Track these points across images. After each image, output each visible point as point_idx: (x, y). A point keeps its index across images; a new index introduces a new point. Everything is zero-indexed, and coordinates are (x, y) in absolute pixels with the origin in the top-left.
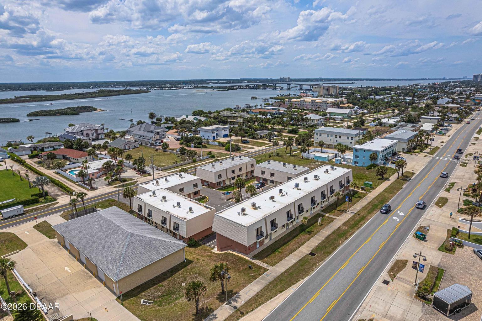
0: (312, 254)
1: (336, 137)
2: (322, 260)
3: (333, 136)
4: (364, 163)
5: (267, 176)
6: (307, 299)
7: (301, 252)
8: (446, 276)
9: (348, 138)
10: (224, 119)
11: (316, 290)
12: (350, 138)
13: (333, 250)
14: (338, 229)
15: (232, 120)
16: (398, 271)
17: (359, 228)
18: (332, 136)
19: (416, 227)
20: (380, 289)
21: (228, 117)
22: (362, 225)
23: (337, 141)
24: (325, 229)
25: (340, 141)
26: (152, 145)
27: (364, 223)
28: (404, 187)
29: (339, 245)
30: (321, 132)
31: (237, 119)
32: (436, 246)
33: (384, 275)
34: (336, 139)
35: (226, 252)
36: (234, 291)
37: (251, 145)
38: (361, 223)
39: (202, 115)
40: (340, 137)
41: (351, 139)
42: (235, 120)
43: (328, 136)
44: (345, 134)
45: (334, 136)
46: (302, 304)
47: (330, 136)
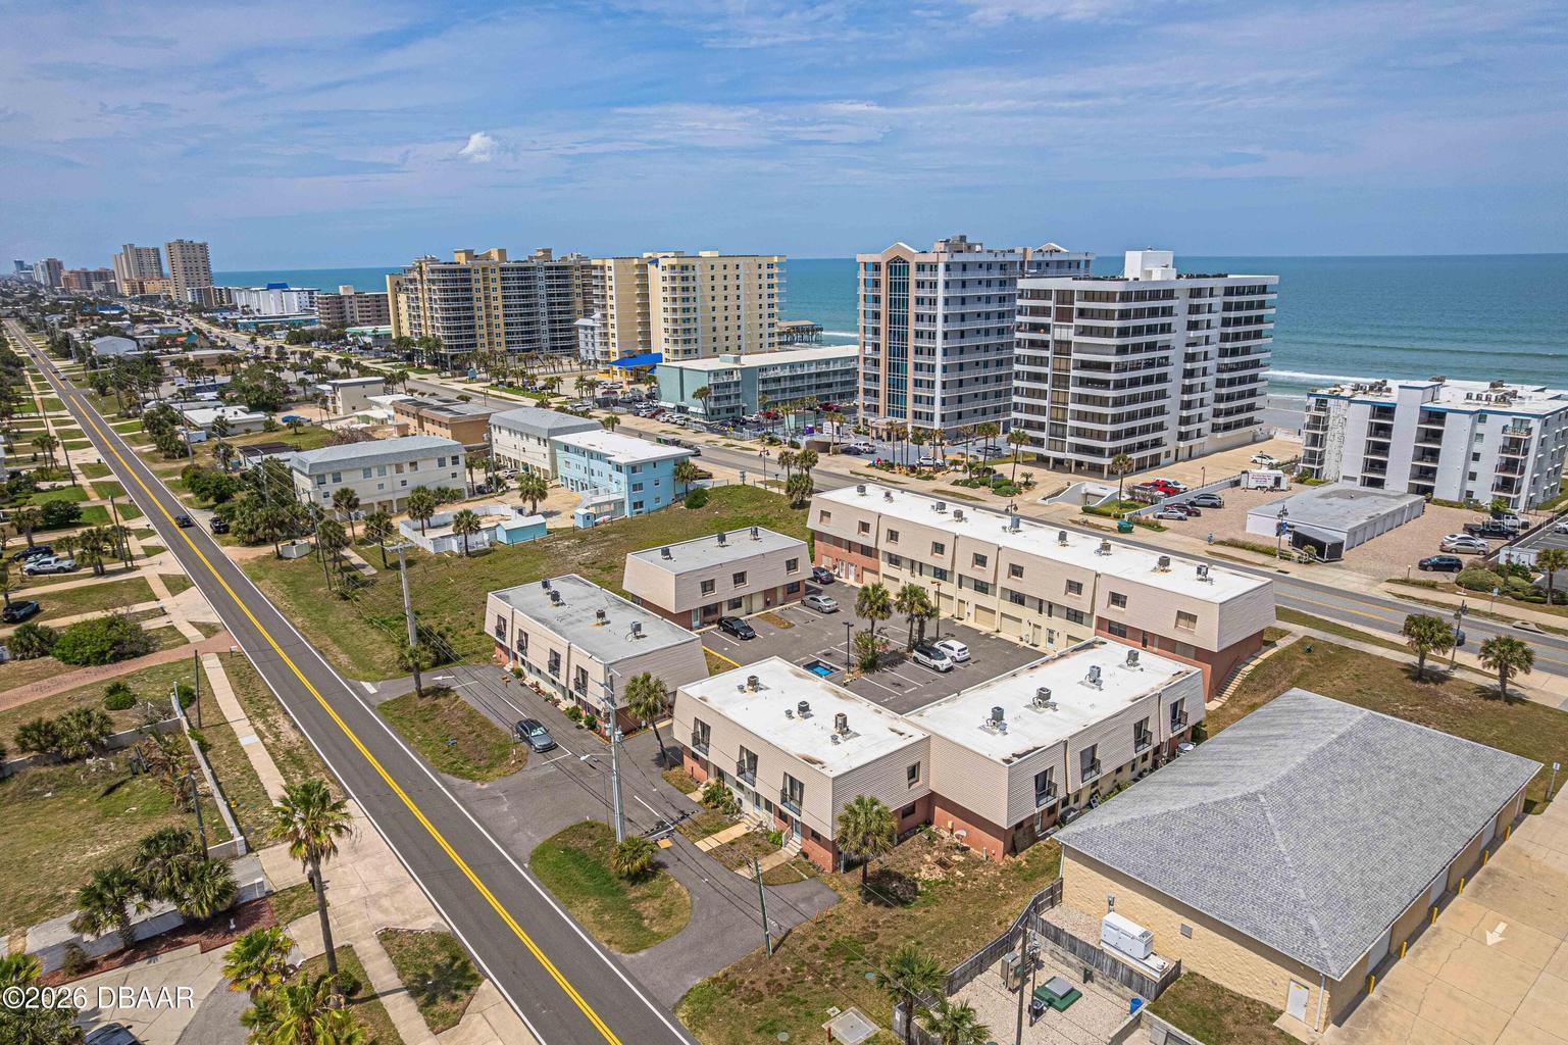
1: (399, 469)
3: (387, 469)
4: (657, 500)
9: (442, 463)
12: (449, 461)
18: (382, 472)
20: (1306, 577)
23: (404, 483)
25: (414, 479)
30: (336, 469)
34: (401, 476)
40: (414, 467)
41: (454, 463)
43: (367, 472)
44: (427, 453)
45: (391, 471)
47: (374, 472)
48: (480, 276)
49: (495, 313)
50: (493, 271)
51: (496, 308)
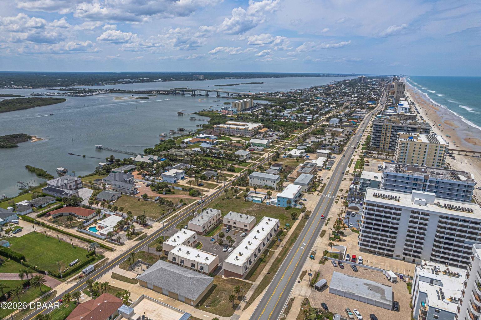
0: (269, 273)
1: (264, 180)
2: (274, 276)
4: (283, 205)
5: (232, 224)
6: (272, 294)
7: (263, 273)
8: (321, 275)
9: (272, 182)
10: (174, 157)
11: (274, 289)
12: (273, 182)
13: (277, 270)
14: (277, 258)
15: (180, 158)
16: (304, 276)
17: (286, 256)
18: (261, 180)
19: (311, 252)
20: (297, 285)
21: (176, 155)
22: (287, 254)
24: (271, 259)
25: (266, 183)
26: (131, 194)
27: (288, 252)
28: (306, 224)
29: (279, 267)
31: (184, 157)
32: (318, 261)
33: (298, 279)
34: (264, 182)
35: (231, 278)
36: (243, 295)
37: (204, 187)
38: (287, 253)
39: (153, 153)
40: (266, 181)
42: (183, 158)
43: (258, 180)
44: (269, 179)
45: (262, 180)
46: (270, 296)
47: (260, 180)
48: (385, 127)
49: (388, 137)
50: (390, 126)
51: (388, 136)
